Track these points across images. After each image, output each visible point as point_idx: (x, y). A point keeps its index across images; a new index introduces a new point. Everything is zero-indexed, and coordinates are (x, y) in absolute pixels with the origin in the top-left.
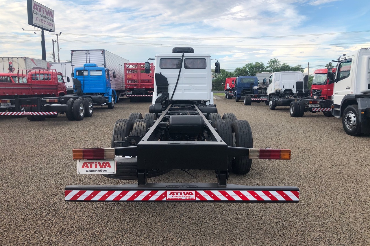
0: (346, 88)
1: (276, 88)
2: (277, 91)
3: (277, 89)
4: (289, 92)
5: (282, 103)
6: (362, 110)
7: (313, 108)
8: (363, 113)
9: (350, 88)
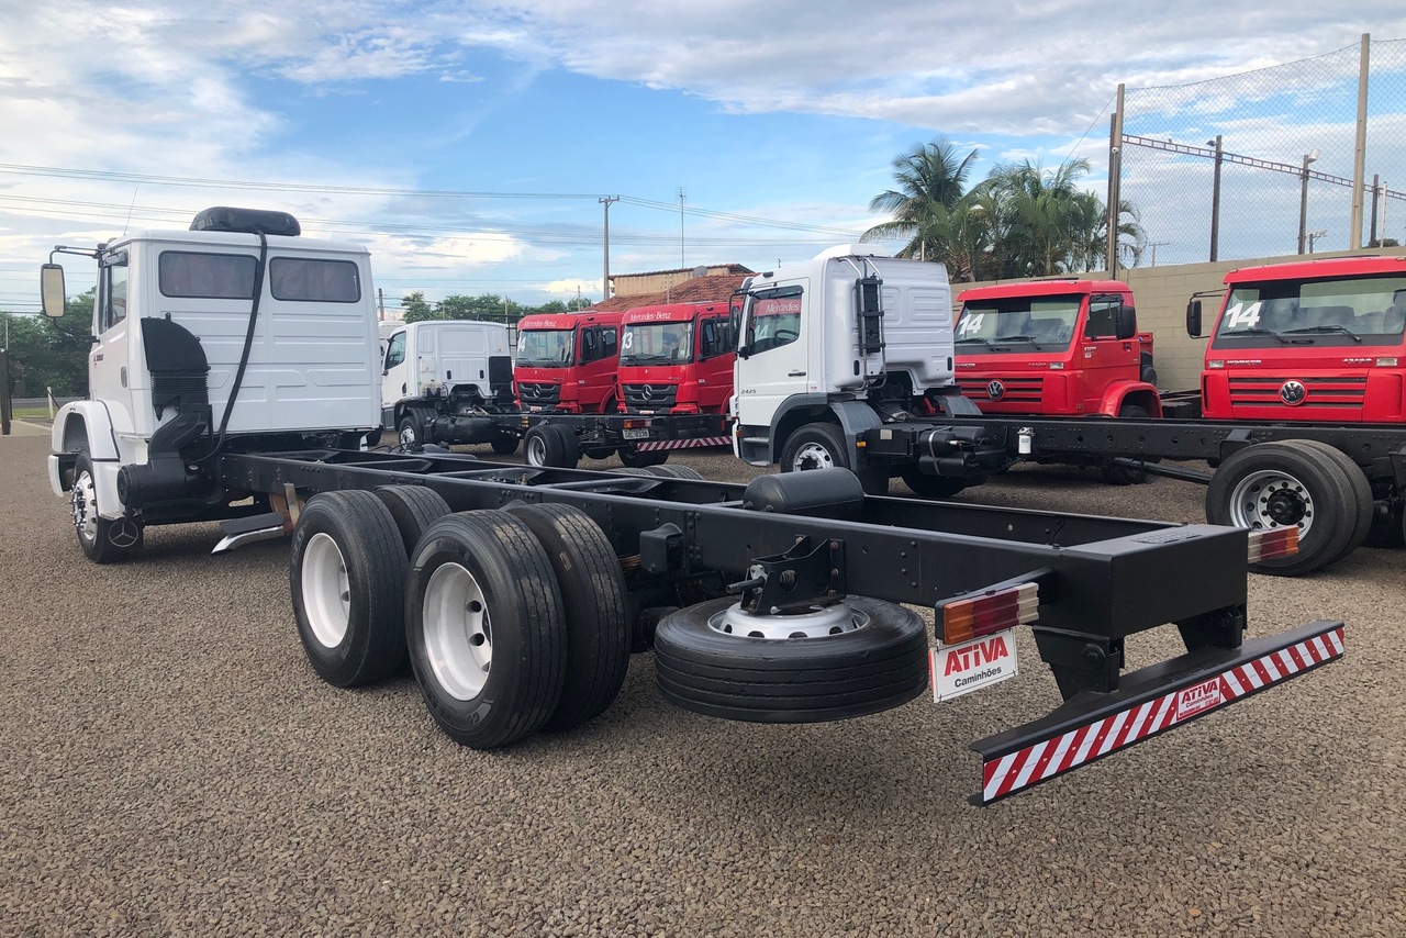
0: (790, 375)
1: (426, 381)
2: (428, 390)
3: (430, 382)
4: (466, 393)
5: (469, 432)
6: (859, 438)
7: (637, 441)
8: (864, 444)
9: (804, 374)
